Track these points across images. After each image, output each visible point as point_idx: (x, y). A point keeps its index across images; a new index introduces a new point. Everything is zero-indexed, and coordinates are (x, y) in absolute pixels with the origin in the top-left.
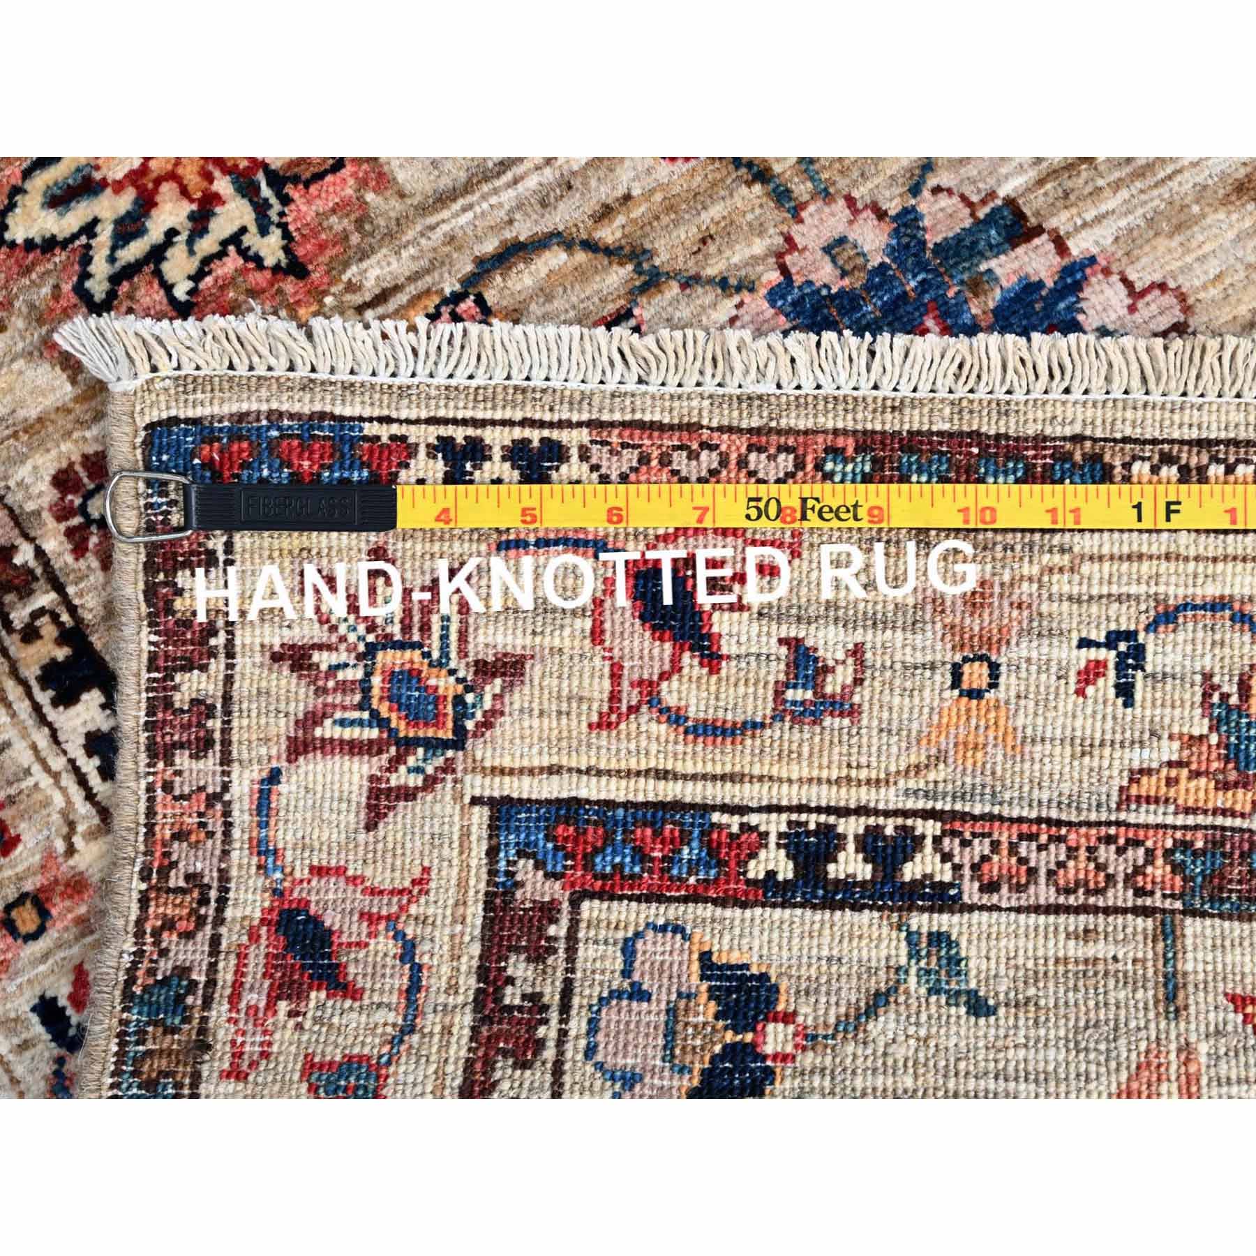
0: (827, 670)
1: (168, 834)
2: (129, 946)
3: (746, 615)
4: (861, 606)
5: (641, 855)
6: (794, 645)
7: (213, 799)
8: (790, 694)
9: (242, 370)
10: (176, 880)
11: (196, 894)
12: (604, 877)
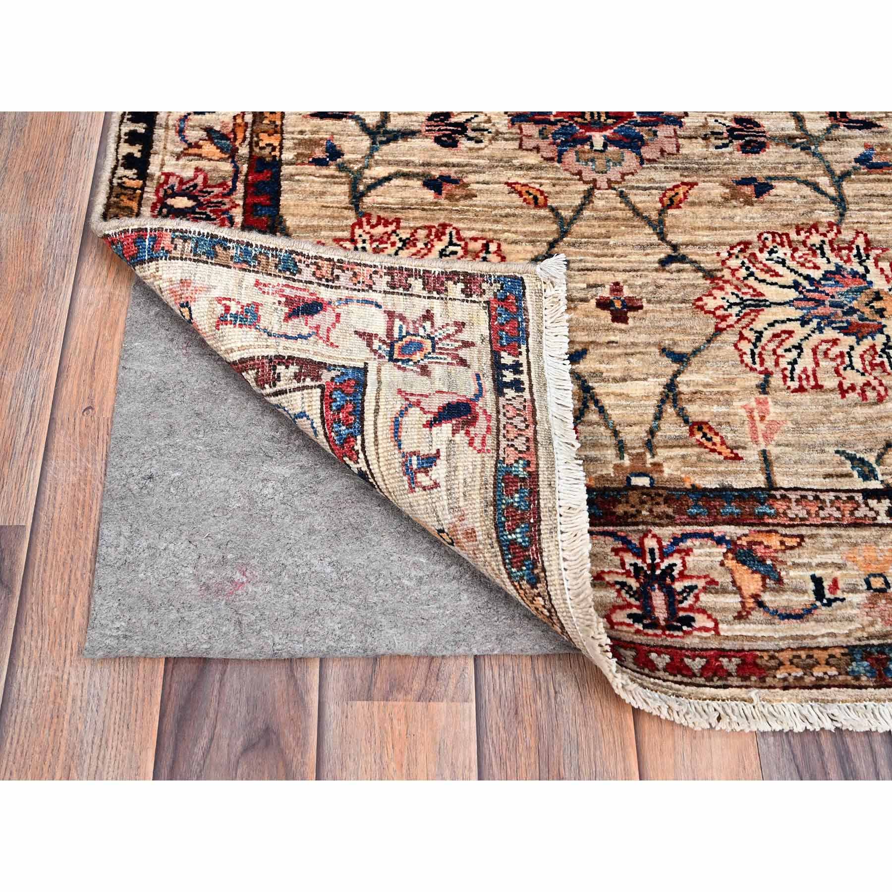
0: (426, 472)
1: (356, 271)
2: (312, 253)
3: (451, 435)
4: (456, 482)
5: (340, 409)
6: (438, 455)
7: (370, 287)
8: (414, 458)
9: (545, 312)
10: (337, 272)
11: (331, 278)
12: (331, 395)
